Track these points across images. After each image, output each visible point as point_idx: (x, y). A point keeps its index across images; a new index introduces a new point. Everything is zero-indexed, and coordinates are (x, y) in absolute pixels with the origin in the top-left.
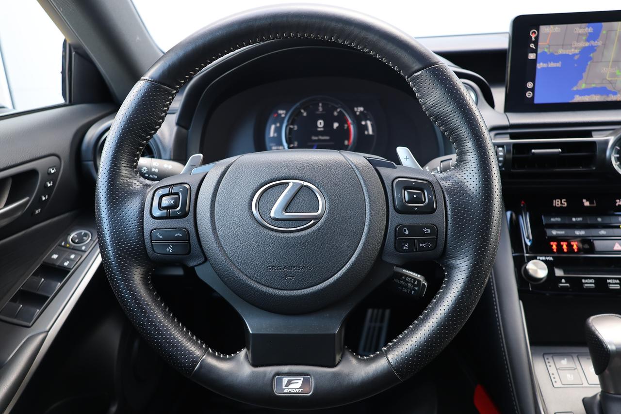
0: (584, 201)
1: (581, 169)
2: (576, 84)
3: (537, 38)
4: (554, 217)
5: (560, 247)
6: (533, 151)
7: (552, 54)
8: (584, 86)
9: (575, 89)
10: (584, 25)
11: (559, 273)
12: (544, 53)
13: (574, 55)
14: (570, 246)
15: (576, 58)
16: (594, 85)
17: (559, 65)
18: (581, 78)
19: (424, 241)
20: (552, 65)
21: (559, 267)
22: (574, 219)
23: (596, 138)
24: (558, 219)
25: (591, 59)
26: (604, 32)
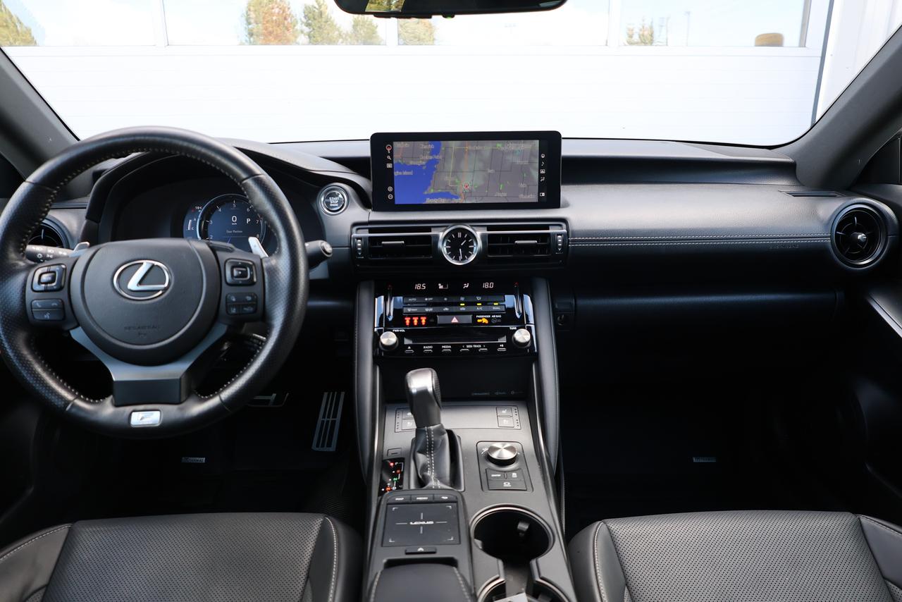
0: (440, 285)
1: (423, 257)
2: (426, 189)
3: (392, 151)
4: (412, 297)
5: (412, 321)
6: (383, 243)
7: (405, 165)
8: (432, 191)
9: (426, 193)
10: (427, 142)
11: (407, 342)
12: (399, 163)
13: (422, 166)
14: (419, 321)
15: (424, 168)
16: (439, 191)
17: (411, 173)
18: (430, 184)
19: (247, 306)
20: (405, 173)
21: (408, 338)
22: (426, 299)
23: (433, 232)
24: (414, 299)
25: (435, 169)
26: (443, 149)
